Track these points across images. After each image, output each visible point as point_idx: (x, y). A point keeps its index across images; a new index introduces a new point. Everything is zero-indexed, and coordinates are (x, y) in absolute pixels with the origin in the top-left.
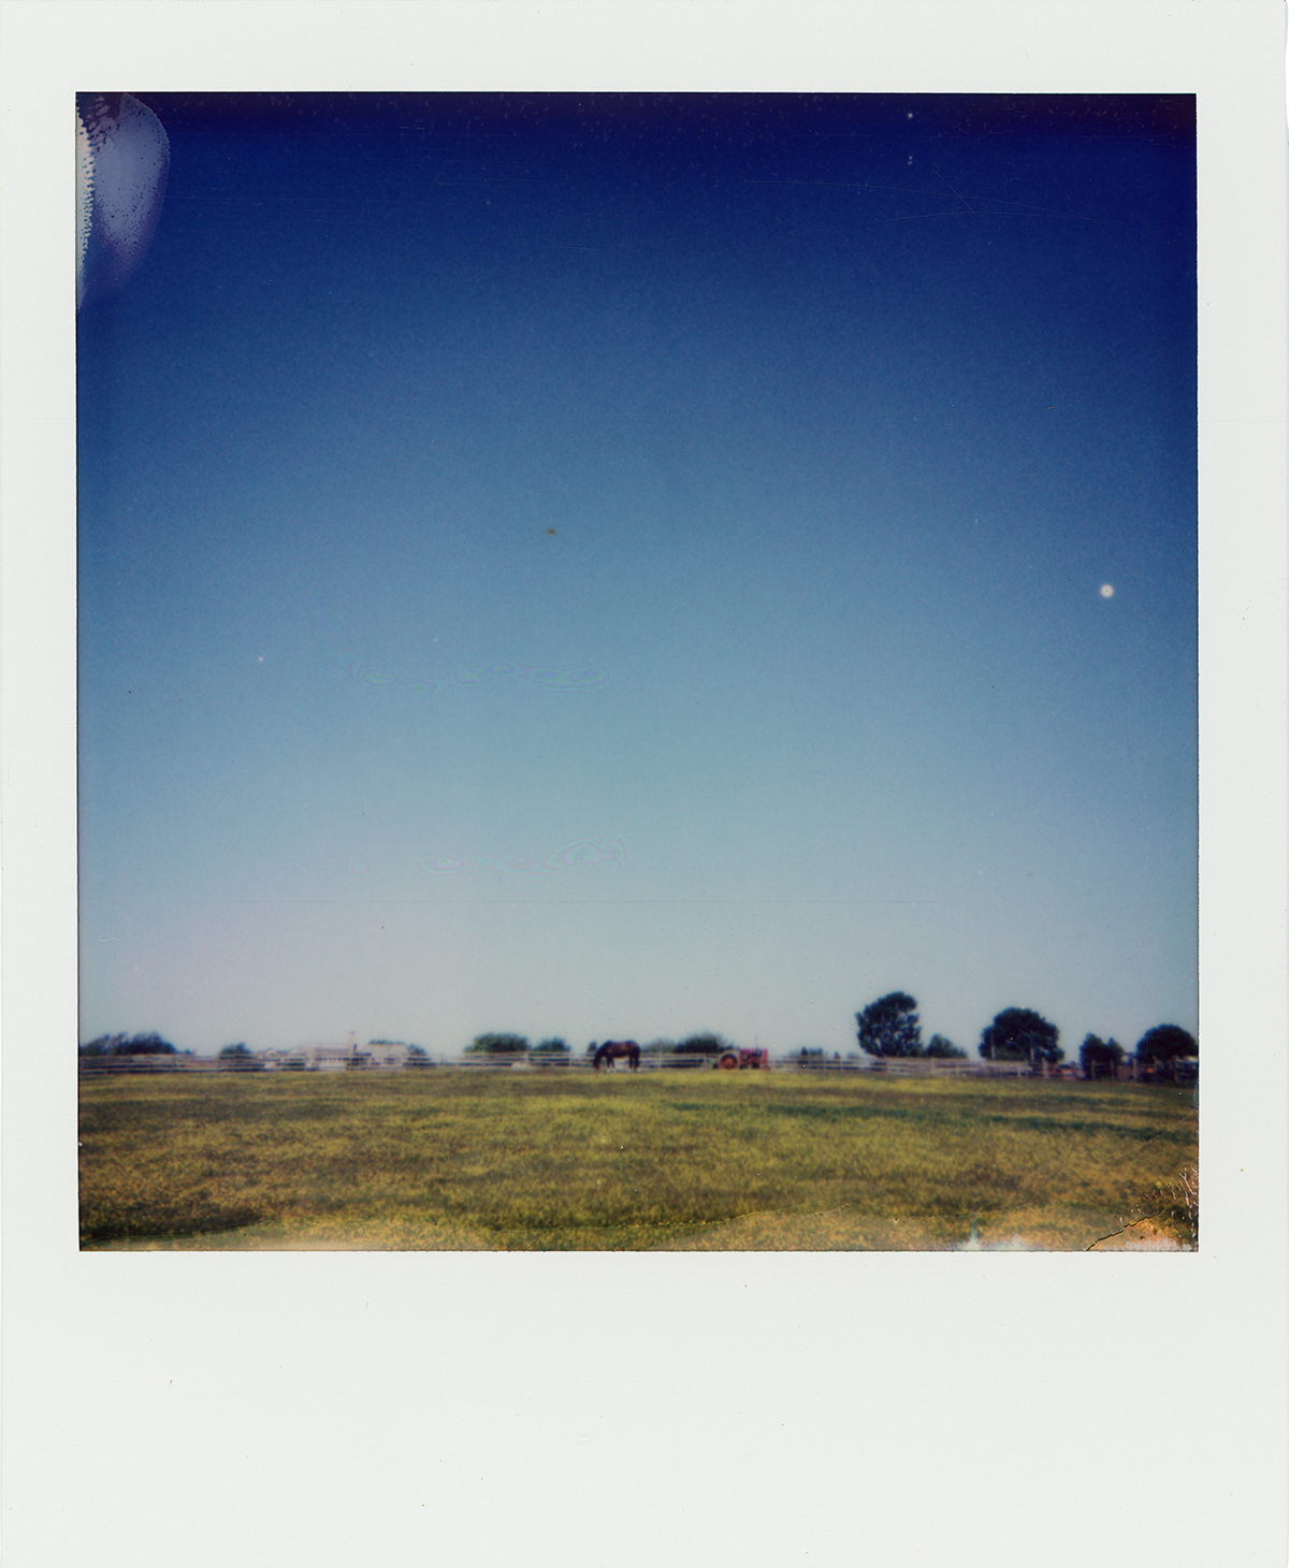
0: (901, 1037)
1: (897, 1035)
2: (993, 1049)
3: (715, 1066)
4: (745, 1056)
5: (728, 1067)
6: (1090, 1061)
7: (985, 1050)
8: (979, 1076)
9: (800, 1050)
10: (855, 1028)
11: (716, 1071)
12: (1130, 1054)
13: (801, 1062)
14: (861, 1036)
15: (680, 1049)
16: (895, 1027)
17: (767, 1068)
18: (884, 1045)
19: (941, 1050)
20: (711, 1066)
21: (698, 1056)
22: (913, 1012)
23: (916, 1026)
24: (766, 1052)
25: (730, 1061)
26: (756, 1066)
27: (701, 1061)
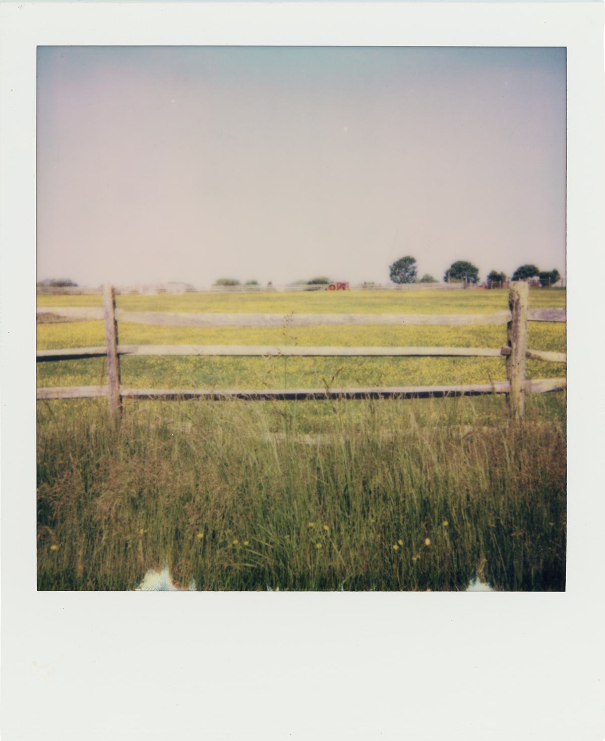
0: (408, 276)
1: (407, 274)
2: (449, 279)
3: (326, 290)
4: (339, 285)
5: (331, 289)
6: (491, 282)
7: (446, 279)
8: (443, 289)
9: (363, 282)
10: (389, 272)
11: (327, 291)
12: (509, 278)
13: (364, 287)
14: (391, 276)
15: (310, 283)
16: (406, 271)
17: (349, 289)
18: (401, 279)
19: (427, 280)
20: (324, 289)
21: (318, 286)
22: (414, 265)
23: (416, 270)
24: (348, 283)
25: (332, 287)
26: (344, 289)
27: (319, 288)
